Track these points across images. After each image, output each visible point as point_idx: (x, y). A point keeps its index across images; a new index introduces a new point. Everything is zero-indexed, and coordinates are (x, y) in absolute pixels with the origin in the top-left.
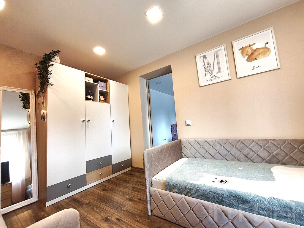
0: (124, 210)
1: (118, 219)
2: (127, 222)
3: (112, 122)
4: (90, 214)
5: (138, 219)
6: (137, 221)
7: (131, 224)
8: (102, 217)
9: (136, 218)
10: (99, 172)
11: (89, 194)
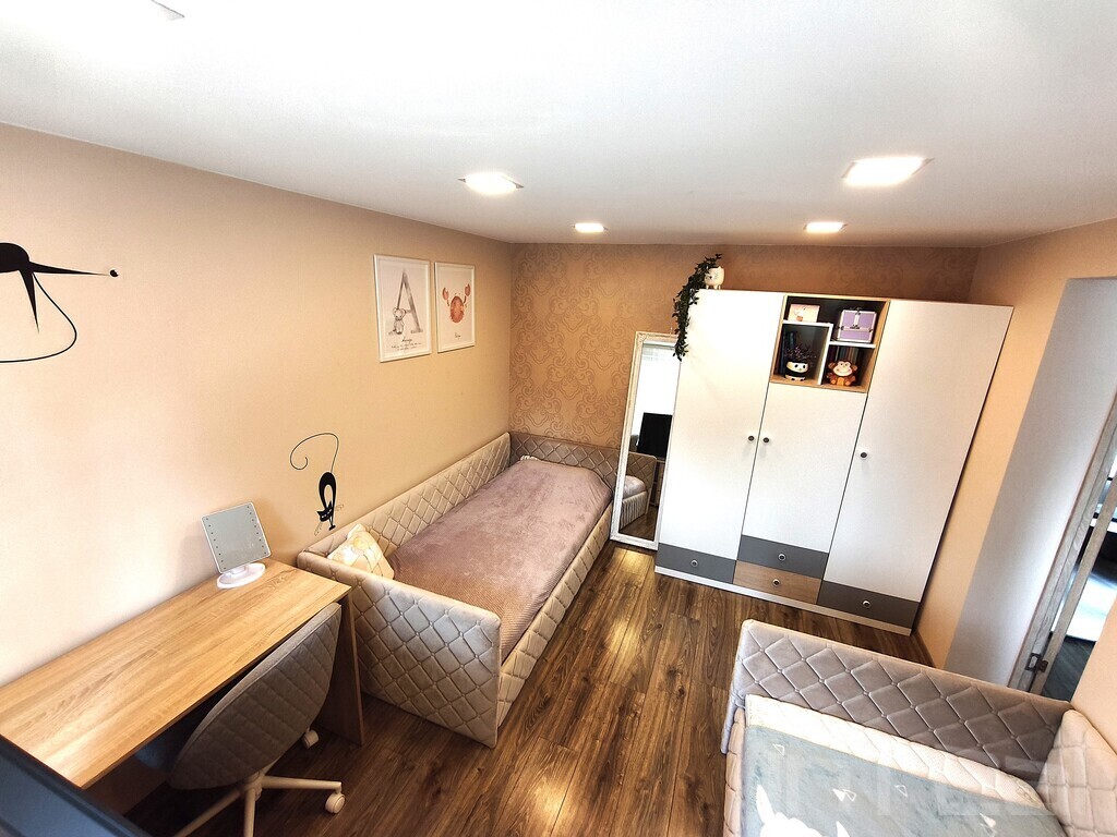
0: (710, 693)
1: (682, 691)
2: (684, 710)
3: (857, 458)
4: (672, 640)
5: (701, 730)
6: (694, 729)
7: (682, 719)
8: (674, 663)
9: (702, 725)
10: (775, 575)
11: (720, 605)
